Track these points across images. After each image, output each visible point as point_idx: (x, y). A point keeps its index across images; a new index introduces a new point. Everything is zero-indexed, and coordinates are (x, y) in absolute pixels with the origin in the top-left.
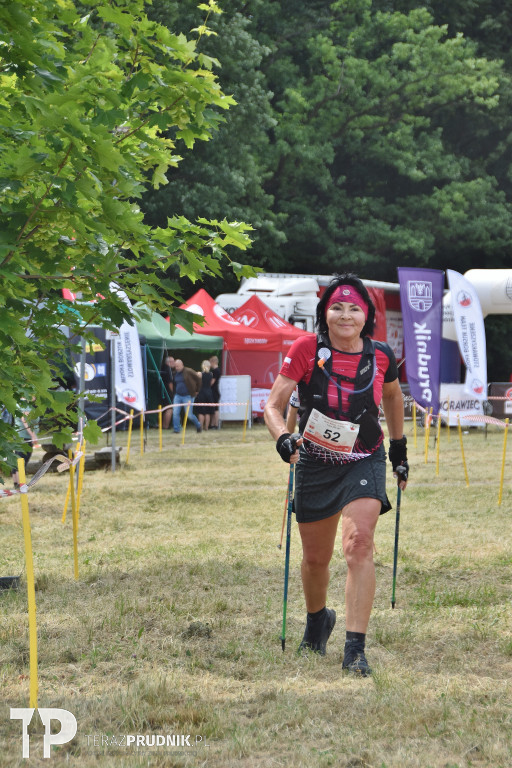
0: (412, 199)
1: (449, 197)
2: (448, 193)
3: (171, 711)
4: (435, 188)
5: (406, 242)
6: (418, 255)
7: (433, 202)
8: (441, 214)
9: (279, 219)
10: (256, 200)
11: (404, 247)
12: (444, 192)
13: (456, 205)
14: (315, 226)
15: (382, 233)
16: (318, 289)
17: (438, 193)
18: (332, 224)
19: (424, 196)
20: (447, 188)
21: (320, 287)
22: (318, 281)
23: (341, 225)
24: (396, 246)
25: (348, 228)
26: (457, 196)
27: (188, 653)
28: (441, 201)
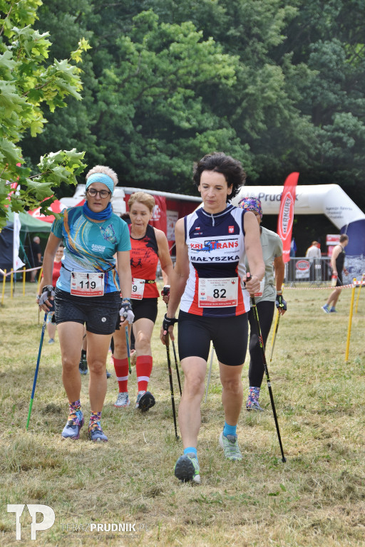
0: (182, 140)
1: (206, 139)
2: (205, 137)
3: (36, 460)
4: (197, 134)
5: (179, 167)
6: (187, 176)
7: (196, 142)
8: (201, 149)
9: (100, 150)
10: (85, 138)
11: (179, 170)
12: (203, 136)
13: (210, 145)
14: (122, 156)
15: (164, 161)
16: (124, 196)
17: (199, 136)
18: (133, 156)
19: (191, 138)
20: (205, 134)
21: (126, 194)
22: (124, 191)
23: (139, 156)
24: (173, 169)
25: (144, 158)
26: (212, 139)
27: (46, 423)
28: (201, 142)
